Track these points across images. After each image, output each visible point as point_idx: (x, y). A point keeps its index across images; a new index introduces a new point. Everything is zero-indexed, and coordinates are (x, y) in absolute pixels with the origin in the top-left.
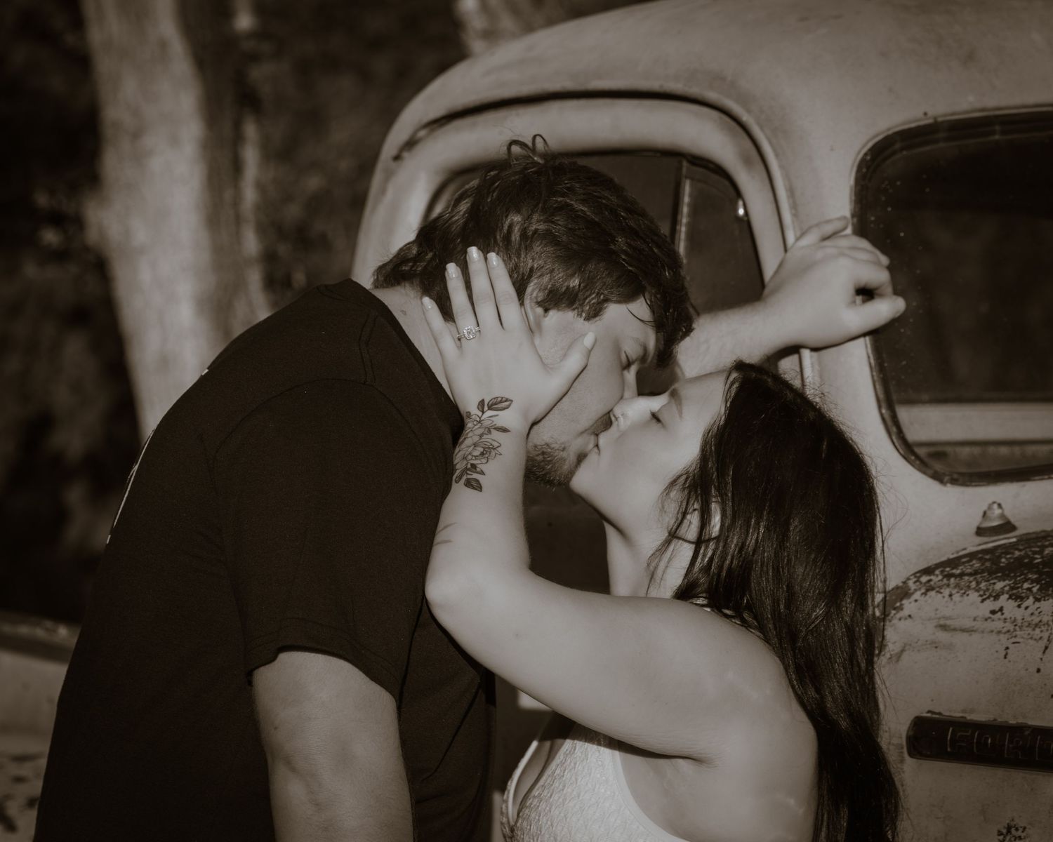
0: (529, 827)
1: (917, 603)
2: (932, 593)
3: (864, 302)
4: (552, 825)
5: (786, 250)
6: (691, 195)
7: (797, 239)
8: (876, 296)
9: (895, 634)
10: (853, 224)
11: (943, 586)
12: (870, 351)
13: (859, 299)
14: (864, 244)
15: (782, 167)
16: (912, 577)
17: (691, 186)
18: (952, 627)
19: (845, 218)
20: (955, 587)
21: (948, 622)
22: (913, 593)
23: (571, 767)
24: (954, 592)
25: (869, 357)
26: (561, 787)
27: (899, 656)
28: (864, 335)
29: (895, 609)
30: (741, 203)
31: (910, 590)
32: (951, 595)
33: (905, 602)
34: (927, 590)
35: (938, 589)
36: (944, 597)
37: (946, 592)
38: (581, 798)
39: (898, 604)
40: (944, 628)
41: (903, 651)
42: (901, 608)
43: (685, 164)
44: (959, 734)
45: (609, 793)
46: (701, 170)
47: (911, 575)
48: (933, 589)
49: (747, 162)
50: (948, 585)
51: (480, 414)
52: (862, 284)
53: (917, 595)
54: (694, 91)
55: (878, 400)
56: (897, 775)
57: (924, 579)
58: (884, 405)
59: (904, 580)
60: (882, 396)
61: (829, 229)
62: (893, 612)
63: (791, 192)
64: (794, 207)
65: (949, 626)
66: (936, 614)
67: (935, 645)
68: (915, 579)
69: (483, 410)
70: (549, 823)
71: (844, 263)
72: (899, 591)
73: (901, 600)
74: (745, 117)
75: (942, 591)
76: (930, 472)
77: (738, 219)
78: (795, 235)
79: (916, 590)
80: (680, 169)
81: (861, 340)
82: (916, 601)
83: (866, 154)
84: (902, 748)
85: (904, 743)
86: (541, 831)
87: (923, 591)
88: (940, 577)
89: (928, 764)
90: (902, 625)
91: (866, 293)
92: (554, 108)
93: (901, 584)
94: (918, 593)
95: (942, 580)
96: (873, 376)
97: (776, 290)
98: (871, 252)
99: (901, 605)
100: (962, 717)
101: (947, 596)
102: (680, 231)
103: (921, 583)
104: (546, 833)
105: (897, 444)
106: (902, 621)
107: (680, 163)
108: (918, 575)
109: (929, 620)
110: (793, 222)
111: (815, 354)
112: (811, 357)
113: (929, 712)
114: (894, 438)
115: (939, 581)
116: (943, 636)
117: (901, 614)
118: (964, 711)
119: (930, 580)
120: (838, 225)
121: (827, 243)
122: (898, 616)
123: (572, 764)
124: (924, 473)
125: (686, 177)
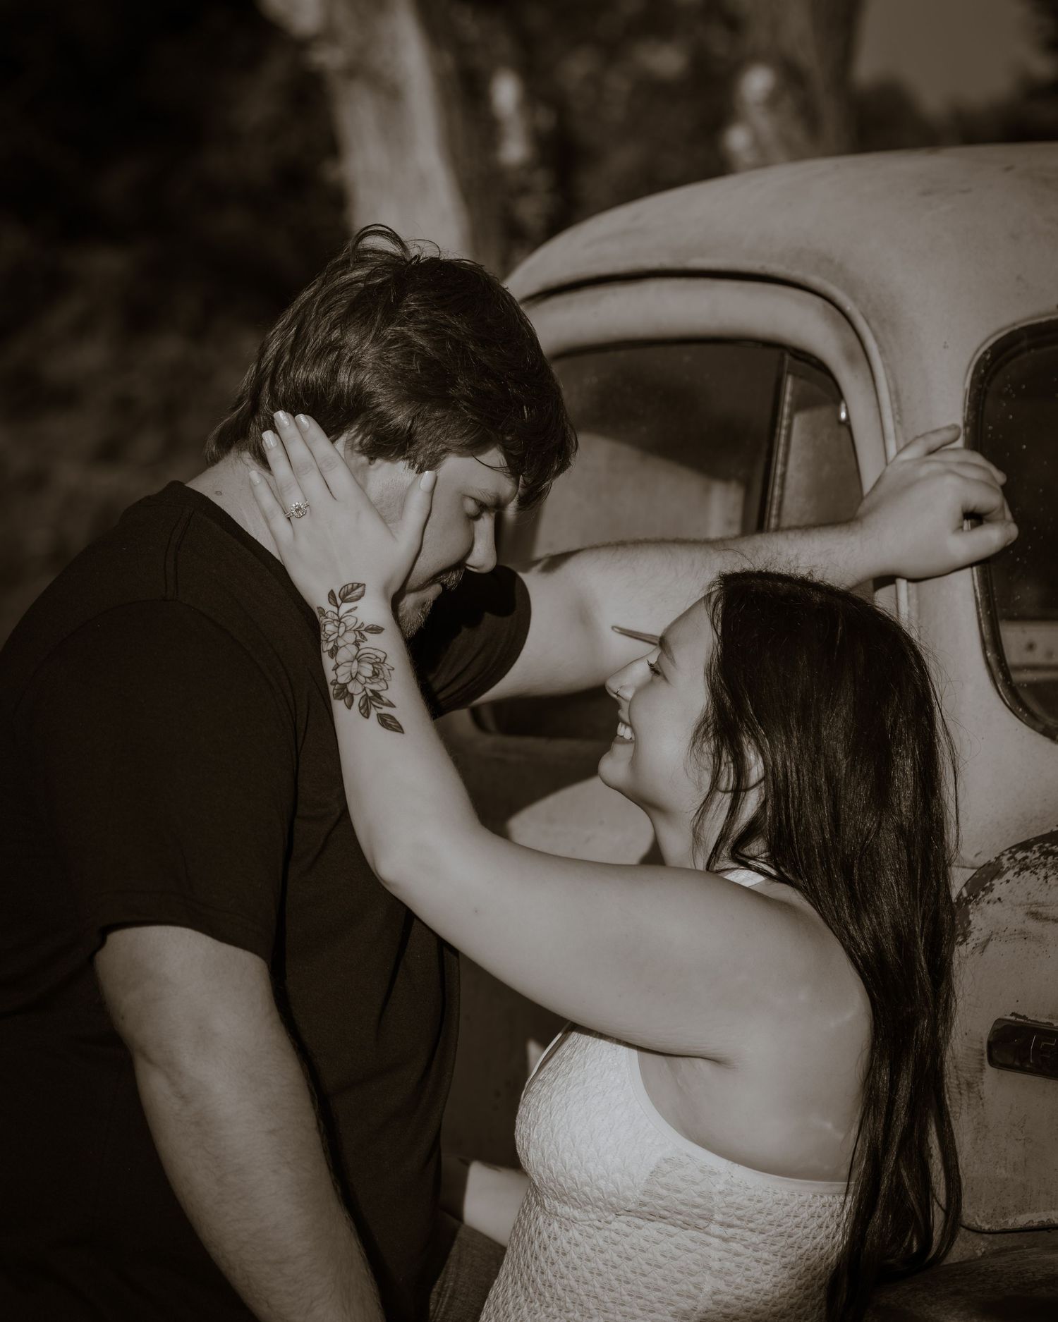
0: (527, 1115)
1: (1009, 884)
2: (1027, 873)
3: (973, 526)
4: (550, 1113)
5: (887, 464)
6: (792, 394)
7: (899, 452)
8: (984, 522)
9: (981, 919)
10: (965, 434)
11: (1039, 865)
12: (976, 584)
13: (967, 524)
14: (977, 459)
15: (885, 366)
16: (1007, 852)
17: (794, 383)
18: (1044, 916)
19: (955, 427)
20: (1052, 868)
21: (1040, 910)
22: (1005, 872)
23: (581, 1048)
24: (1050, 873)
25: (975, 591)
26: (567, 1070)
27: (984, 946)
28: (971, 565)
29: (984, 890)
30: (843, 405)
31: (1003, 867)
32: (1046, 877)
33: (995, 882)
34: (1021, 870)
35: (1033, 869)
36: (1038, 879)
37: (1042, 873)
38: (586, 1085)
39: (988, 884)
40: (1035, 916)
41: (989, 940)
42: (991, 889)
43: (787, 358)
44: (1043, 1043)
45: (618, 1081)
46: (803, 364)
47: (1006, 850)
48: (1027, 868)
49: (850, 358)
50: (1045, 865)
51: (335, 609)
52: (971, 508)
53: (1009, 875)
54: (797, 274)
55: (983, 642)
56: (975, 1085)
57: (1019, 856)
58: (989, 647)
59: (997, 856)
60: (987, 637)
61: (936, 440)
62: (982, 893)
63: (896, 394)
64: (898, 412)
65: (1041, 914)
66: (1028, 899)
67: (1025, 936)
68: (1009, 855)
69: (336, 603)
70: (548, 1111)
71: (950, 480)
72: (990, 869)
73: (992, 879)
74: (849, 307)
75: (1038, 871)
76: (1041, 727)
77: (840, 423)
78: (897, 447)
79: (1009, 869)
80: (781, 362)
81: (968, 571)
82: (1008, 881)
83: (985, 353)
84: (983, 1055)
85: (985, 1049)
86: (538, 1120)
87: (1017, 870)
88: (1037, 855)
89: (1010, 1076)
90: (991, 910)
91: (975, 517)
92: (652, 289)
93: (993, 860)
94: (1011, 872)
95: (1039, 858)
96: (978, 613)
97: (873, 509)
98: (983, 468)
99: (992, 885)
100: (1048, 1023)
101: (1042, 879)
102: (780, 434)
103: (1016, 860)
104: (543, 1123)
105: (1002, 693)
106: (991, 905)
107: (782, 355)
108: (1014, 850)
109: (1020, 905)
110: (895, 431)
111: (911, 585)
112: (908, 589)
113: (1013, 1014)
114: (999, 685)
115: (1035, 859)
116: (1033, 926)
117: (990, 896)
118: (1051, 1016)
119: (1027, 857)
120: (948, 435)
121: (933, 457)
122: (987, 898)
123: (584, 1045)
124: (1033, 728)
125: (788, 373)
